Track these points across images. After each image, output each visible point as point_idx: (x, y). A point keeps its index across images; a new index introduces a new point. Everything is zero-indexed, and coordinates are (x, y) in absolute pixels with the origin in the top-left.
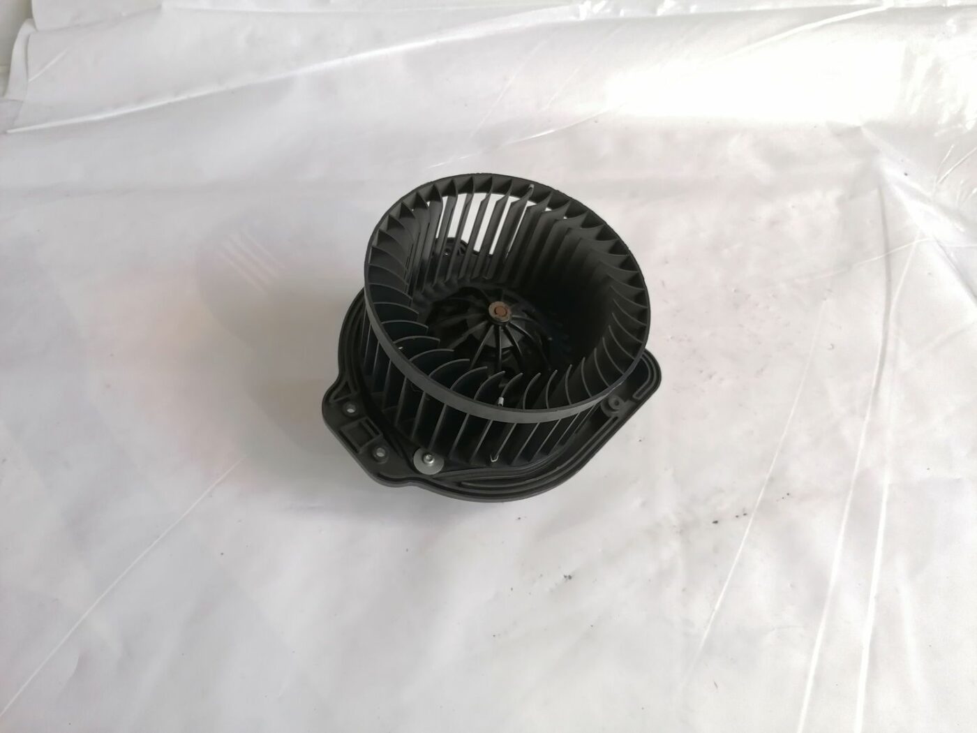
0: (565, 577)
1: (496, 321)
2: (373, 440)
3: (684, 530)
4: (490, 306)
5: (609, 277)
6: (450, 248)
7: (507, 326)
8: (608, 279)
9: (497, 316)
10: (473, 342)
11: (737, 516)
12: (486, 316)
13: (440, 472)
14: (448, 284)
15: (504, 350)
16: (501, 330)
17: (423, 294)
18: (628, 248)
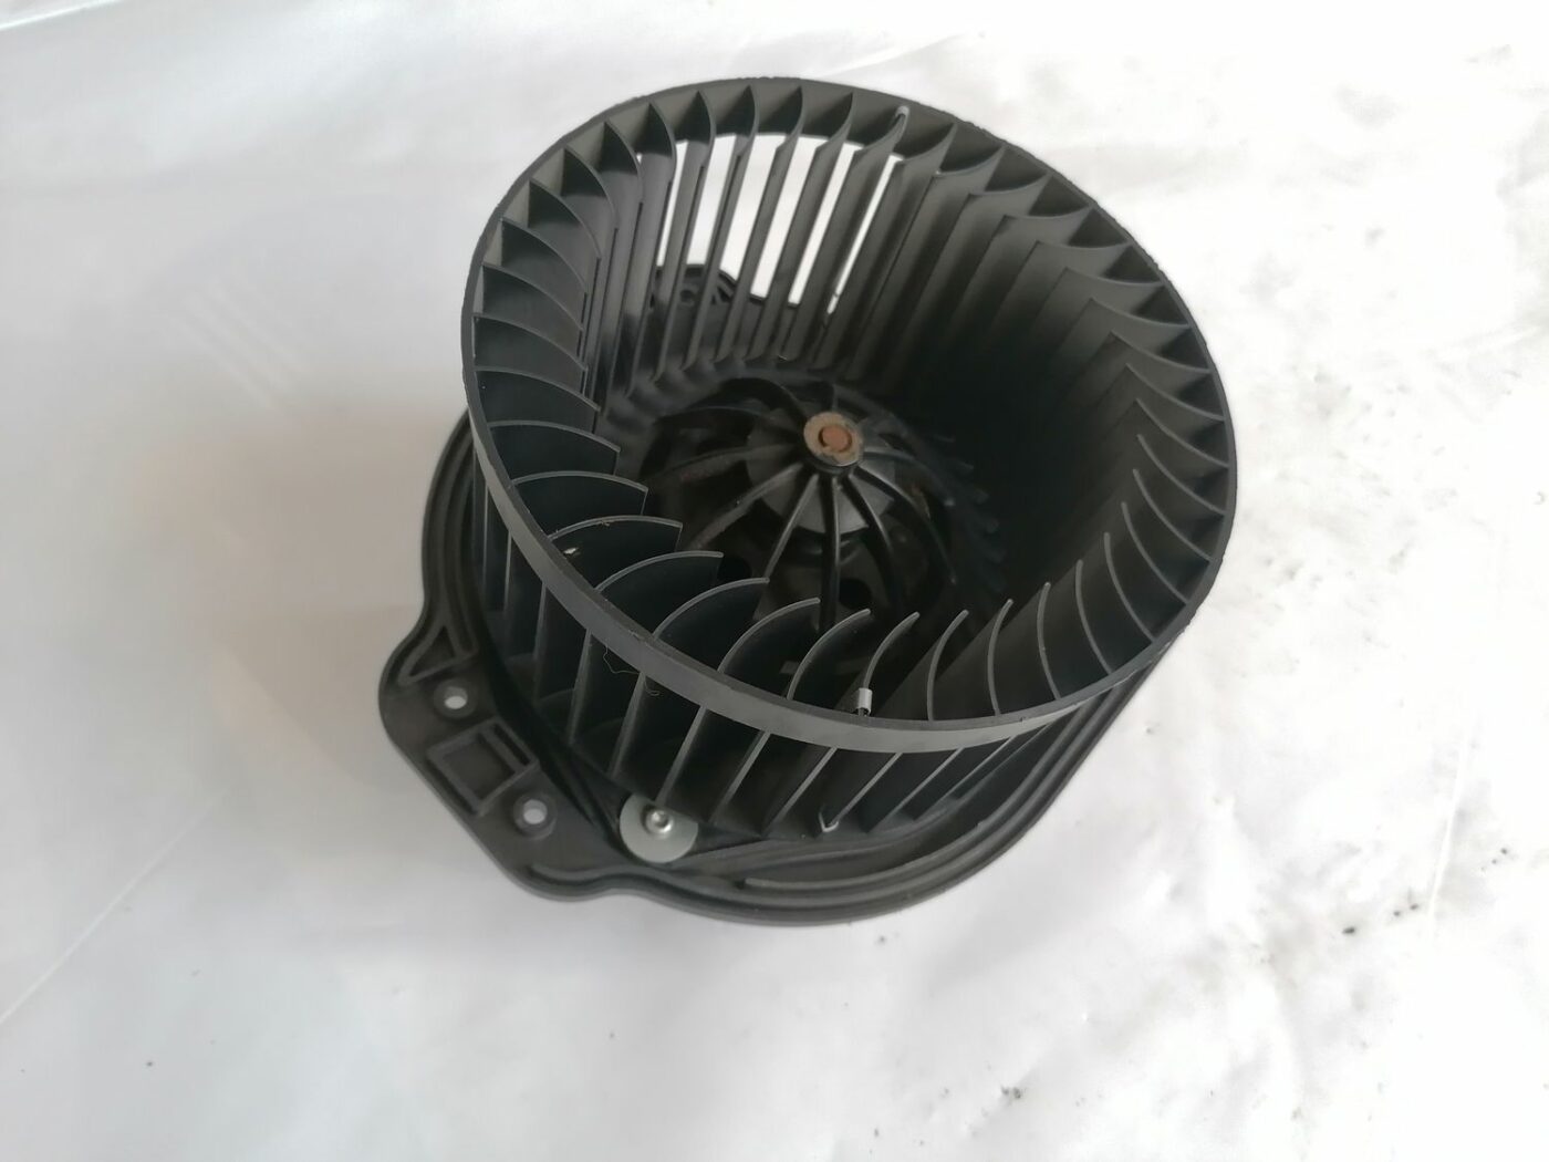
0: (1006, 1092)
1: (821, 463)
2: (517, 778)
3: (1280, 953)
4: (808, 425)
5: (1117, 339)
6: (694, 289)
7: (851, 476)
8: (1113, 345)
9: (827, 450)
10: (764, 521)
11: (1397, 914)
12: (796, 451)
13: (690, 854)
14: (693, 373)
15: (844, 537)
16: (837, 488)
17: (631, 398)
18: (1156, 265)
